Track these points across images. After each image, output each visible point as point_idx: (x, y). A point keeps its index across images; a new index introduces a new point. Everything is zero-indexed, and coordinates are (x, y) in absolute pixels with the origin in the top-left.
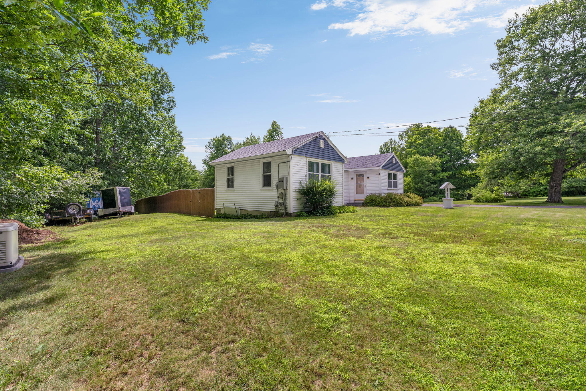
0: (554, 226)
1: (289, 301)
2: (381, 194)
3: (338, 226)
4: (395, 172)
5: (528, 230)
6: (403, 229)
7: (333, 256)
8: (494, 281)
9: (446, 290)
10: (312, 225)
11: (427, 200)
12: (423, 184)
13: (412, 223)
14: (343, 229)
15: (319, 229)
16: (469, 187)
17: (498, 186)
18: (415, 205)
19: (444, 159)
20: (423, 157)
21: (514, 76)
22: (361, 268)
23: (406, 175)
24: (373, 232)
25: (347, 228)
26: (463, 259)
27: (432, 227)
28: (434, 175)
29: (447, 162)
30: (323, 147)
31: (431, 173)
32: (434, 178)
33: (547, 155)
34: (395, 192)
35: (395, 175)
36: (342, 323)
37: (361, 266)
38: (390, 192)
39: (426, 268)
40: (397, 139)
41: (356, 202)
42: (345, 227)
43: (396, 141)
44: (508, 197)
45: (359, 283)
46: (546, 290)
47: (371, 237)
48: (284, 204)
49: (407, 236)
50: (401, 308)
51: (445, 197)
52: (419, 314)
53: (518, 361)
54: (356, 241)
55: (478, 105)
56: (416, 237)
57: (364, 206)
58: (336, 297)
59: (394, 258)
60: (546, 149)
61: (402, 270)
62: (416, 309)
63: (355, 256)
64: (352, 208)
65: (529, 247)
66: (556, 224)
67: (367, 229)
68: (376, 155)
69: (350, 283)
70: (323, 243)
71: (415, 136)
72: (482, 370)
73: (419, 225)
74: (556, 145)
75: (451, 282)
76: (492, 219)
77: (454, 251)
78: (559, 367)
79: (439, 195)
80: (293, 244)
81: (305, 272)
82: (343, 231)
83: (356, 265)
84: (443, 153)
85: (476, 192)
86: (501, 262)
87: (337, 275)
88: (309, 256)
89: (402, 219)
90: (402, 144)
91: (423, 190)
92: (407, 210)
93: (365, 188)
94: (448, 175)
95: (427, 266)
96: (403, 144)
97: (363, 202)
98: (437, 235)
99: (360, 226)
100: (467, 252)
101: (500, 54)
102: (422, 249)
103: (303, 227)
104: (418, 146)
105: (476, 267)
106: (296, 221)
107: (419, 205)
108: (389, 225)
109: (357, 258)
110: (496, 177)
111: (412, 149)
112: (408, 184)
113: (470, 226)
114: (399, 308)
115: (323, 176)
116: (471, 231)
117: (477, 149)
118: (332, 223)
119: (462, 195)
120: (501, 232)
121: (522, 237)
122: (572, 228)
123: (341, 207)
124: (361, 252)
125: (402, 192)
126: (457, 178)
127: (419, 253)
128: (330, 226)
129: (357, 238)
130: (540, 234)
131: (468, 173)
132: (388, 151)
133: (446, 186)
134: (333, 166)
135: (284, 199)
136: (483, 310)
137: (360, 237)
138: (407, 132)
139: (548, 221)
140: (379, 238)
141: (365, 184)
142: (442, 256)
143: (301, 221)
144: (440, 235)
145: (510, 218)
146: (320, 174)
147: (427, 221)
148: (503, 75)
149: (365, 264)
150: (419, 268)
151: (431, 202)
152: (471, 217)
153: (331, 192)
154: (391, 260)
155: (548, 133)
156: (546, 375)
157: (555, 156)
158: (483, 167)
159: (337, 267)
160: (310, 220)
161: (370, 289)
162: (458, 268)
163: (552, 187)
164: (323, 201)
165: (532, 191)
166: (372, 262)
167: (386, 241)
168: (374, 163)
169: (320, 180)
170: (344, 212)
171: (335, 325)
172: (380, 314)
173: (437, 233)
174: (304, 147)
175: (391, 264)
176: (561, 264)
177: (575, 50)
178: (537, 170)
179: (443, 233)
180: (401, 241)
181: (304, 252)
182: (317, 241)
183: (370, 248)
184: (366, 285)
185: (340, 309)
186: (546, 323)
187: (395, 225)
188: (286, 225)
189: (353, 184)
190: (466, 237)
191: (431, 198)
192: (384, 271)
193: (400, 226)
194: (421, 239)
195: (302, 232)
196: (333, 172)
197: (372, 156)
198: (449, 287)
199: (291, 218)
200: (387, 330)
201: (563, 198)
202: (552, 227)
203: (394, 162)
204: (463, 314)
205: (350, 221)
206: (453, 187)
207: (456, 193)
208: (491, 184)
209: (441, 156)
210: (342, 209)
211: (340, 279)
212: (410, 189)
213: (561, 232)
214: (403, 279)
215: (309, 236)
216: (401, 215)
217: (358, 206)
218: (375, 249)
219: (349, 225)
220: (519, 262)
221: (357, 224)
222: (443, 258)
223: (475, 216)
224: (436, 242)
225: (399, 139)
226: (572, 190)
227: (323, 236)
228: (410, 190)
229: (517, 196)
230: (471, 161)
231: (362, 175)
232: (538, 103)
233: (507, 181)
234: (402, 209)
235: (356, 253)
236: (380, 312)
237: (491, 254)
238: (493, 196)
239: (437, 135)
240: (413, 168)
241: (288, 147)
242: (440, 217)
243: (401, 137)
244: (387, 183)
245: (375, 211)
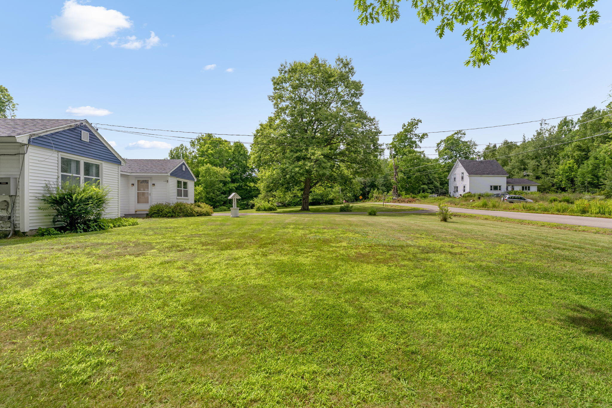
0: (303, 228)
1: (10, 366)
2: (170, 204)
3: (110, 244)
4: (186, 181)
5: (289, 232)
6: (192, 240)
7: (98, 283)
8: (266, 277)
9: (228, 294)
10: (67, 245)
11: (218, 209)
12: (214, 193)
13: (201, 233)
14: (116, 246)
15: (79, 251)
16: (252, 197)
17: (273, 197)
18: (205, 215)
19: (233, 171)
20: (214, 168)
21: (283, 110)
22: (138, 291)
23: (197, 184)
24: (157, 247)
25: (123, 245)
26: (244, 262)
27: (220, 235)
28: (224, 185)
29: (235, 174)
30: (88, 141)
31: (222, 184)
32: (224, 189)
33: (302, 174)
34: (185, 201)
35: (185, 184)
36: (107, 366)
37: (139, 289)
38: (179, 201)
39: (211, 276)
40: (188, 146)
41: (138, 213)
42: (118, 244)
43: (187, 148)
44: (279, 206)
45: (134, 309)
46: (297, 276)
47: (155, 252)
48: (10, 218)
49: (195, 247)
50: (184, 324)
51: (232, 207)
52: (202, 324)
53: (277, 338)
54: (135, 259)
55: (259, 127)
56: (204, 247)
57: (149, 218)
58: (100, 336)
59: (179, 272)
60: (301, 170)
61: (188, 283)
62: (200, 320)
63: (131, 278)
64: (132, 220)
65: (289, 245)
66: (306, 226)
67: (150, 244)
68: (165, 161)
69: (123, 312)
70: (83, 268)
71: (207, 145)
72: (252, 356)
73: (208, 234)
74: (307, 168)
75: (233, 285)
76: (267, 224)
77: (237, 256)
78: (300, 332)
79: (228, 204)
80: (26, 277)
81: (47, 315)
82: (117, 249)
83: (133, 289)
84: (232, 165)
85: (258, 202)
86: (271, 260)
87: (103, 307)
88: (56, 290)
89: (192, 229)
90: (193, 152)
91: (214, 200)
92: (197, 220)
93: (149, 197)
94: (236, 186)
95: (213, 275)
96: (195, 151)
97: (147, 212)
98: (224, 243)
99: (141, 241)
100: (247, 255)
101: (275, 89)
102: (210, 258)
103: (48, 251)
104: (210, 156)
105: (253, 267)
106: (34, 243)
107: (209, 215)
108: (177, 238)
109: (134, 281)
110: (271, 190)
111: (204, 158)
112: (199, 193)
113: (251, 232)
114: (182, 324)
115: (86, 180)
116: (252, 237)
117: (259, 166)
118: (100, 241)
119: (247, 205)
120: (273, 235)
121: (285, 237)
122: (313, 228)
123: (115, 220)
124: (139, 271)
125: (193, 202)
126: (244, 189)
127: (206, 262)
128: (96, 245)
129: (137, 255)
130: (295, 234)
131: (252, 184)
132: (179, 158)
133: (233, 196)
134: (104, 168)
135: (10, 210)
136: (256, 304)
137: (140, 254)
138: (199, 140)
139: (301, 224)
140: (165, 253)
141: (149, 192)
142: (227, 262)
143: (45, 241)
144: (225, 243)
145: (279, 224)
146: (82, 176)
147: (216, 230)
148: (276, 106)
149: (144, 285)
150: (205, 278)
151: (221, 211)
152: (252, 224)
153: (100, 201)
154: (177, 274)
155: (302, 158)
156: (293, 341)
157: (306, 176)
158: (262, 182)
159: (104, 297)
160: (62, 239)
161: (150, 313)
162: (240, 271)
163: (304, 199)
164: (87, 213)
165: (293, 201)
166: (154, 281)
167: (172, 255)
168: (161, 169)
169: (82, 184)
170: (119, 226)
171: (95, 373)
172: (160, 338)
173: (224, 241)
174: (53, 136)
175: (176, 280)
176: (305, 255)
177: (316, 102)
178: (296, 185)
179: (229, 240)
180: (189, 252)
181: (48, 287)
182: (73, 267)
183: (152, 265)
184: (146, 309)
185: (104, 350)
186: (295, 301)
187: (183, 236)
188: (14, 251)
189: (134, 191)
190: (248, 242)
191: (221, 207)
192: (167, 288)
193: (188, 237)
194: (209, 249)
195: (46, 258)
196: (104, 175)
197: (159, 161)
198: (231, 291)
199: (27, 238)
200: (166, 353)
201: (310, 207)
202: (302, 229)
203: (184, 169)
204: (241, 312)
205: (128, 237)
206: (239, 197)
207: (242, 203)
208: (268, 196)
209: (231, 168)
210: (117, 222)
211: (107, 310)
212: (202, 198)
213: (307, 232)
214: (188, 293)
215: (59, 262)
216: (190, 226)
217: (140, 218)
218: (158, 265)
219: (125, 241)
220: (283, 258)
221: (138, 240)
222: (227, 264)
223: (255, 223)
224: (222, 250)
225: (191, 146)
226: (314, 201)
227: (84, 259)
228: (202, 200)
229: (285, 205)
230: (254, 174)
231: (147, 182)
232: (297, 135)
233: (278, 193)
234: (192, 219)
235: (133, 274)
236: (159, 336)
237: (264, 255)
238: (269, 205)
239: (227, 148)
240: (204, 177)
241: (19, 132)
242: (228, 225)
243: (193, 144)
244: (176, 192)
245: (162, 223)
